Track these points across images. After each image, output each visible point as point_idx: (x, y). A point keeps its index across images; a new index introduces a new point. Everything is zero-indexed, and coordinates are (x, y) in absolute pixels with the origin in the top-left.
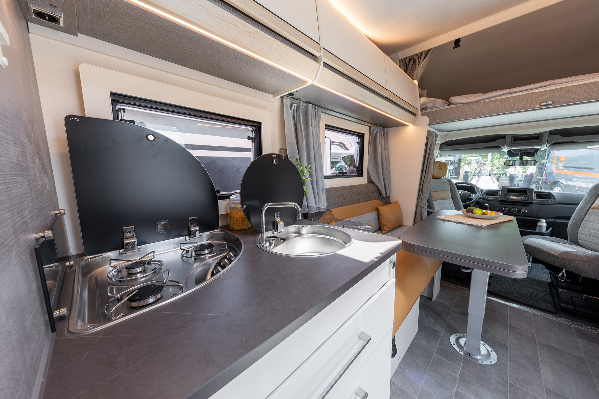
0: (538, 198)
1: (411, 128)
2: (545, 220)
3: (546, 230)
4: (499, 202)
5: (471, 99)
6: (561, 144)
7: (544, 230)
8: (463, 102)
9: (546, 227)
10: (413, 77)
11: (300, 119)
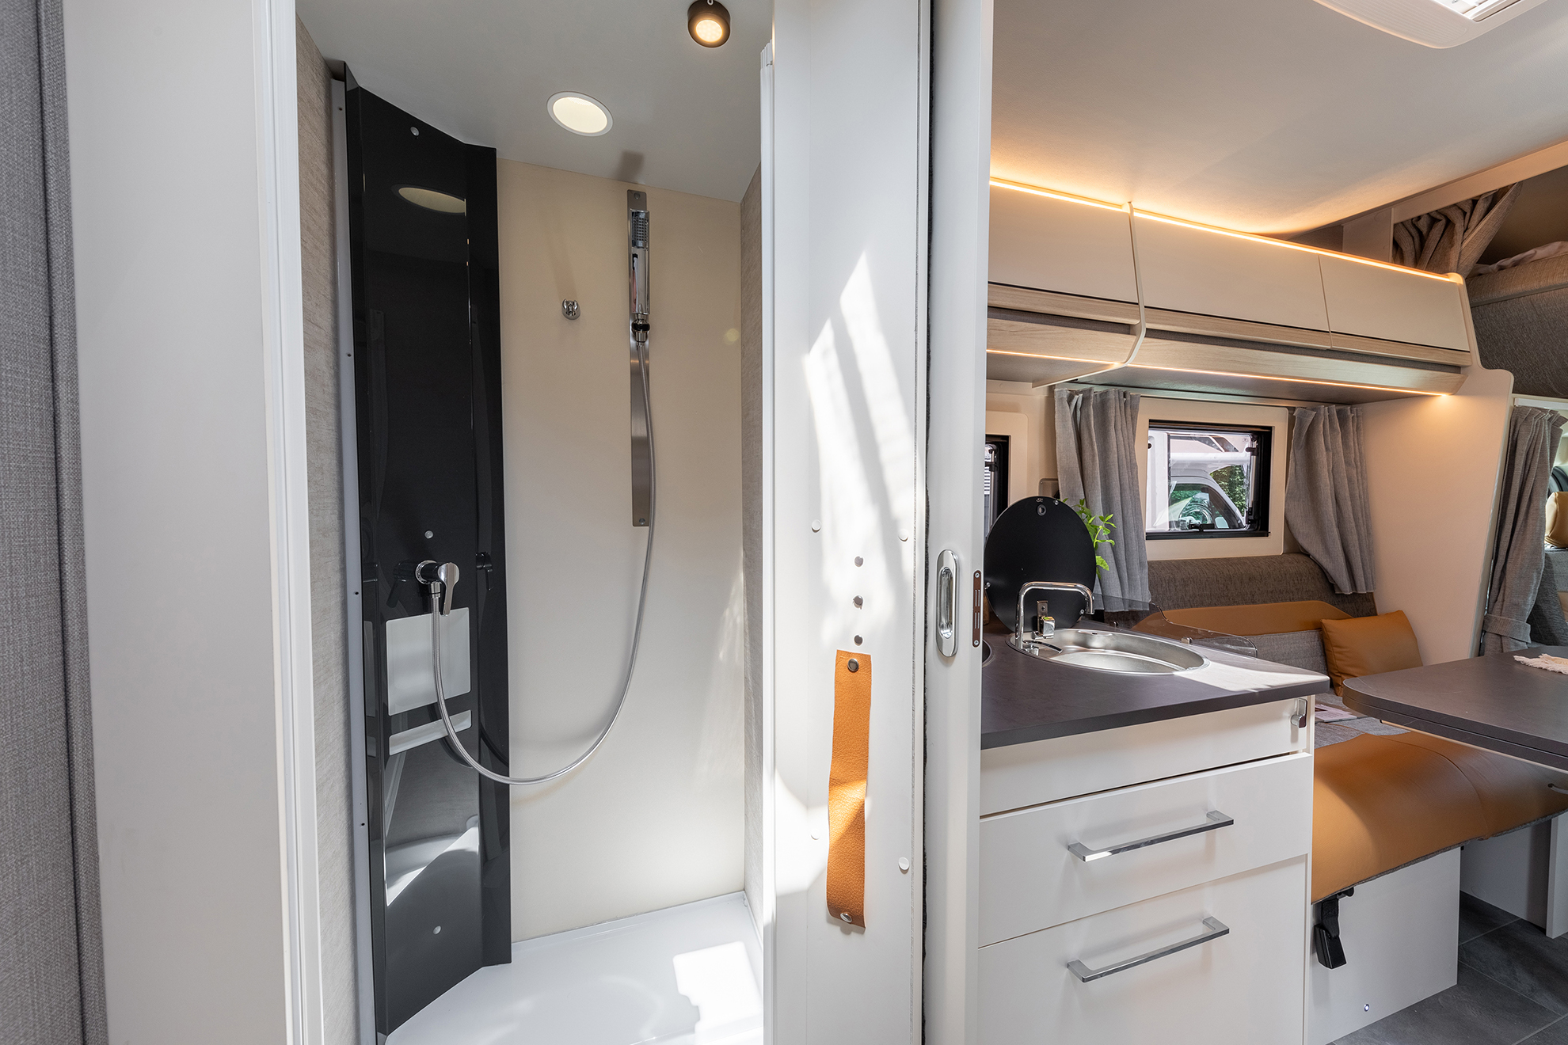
1: (1443, 402)
10: (1446, 267)
11: (1090, 423)
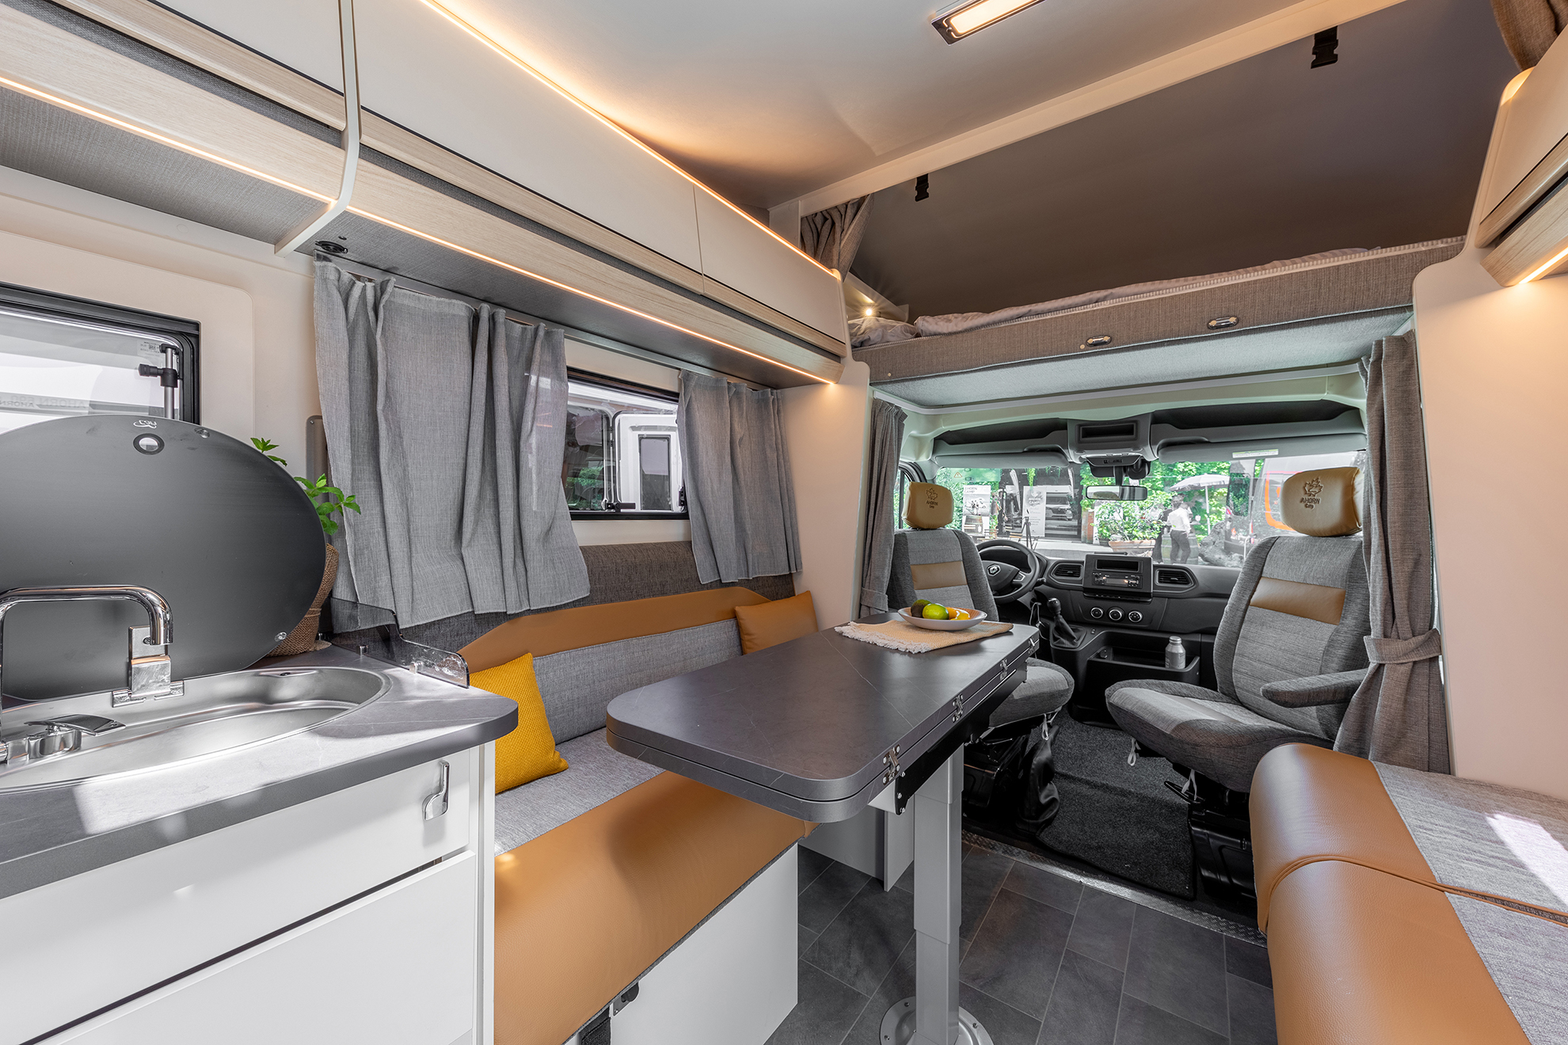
0: (1164, 582)
1: (832, 390)
2: (1180, 639)
3: (1187, 665)
4: (1084, 592)
5: (956, 325)
6: (1179, 446)
7: (1181, 665)
8: (940, 330)
9: (1184, 657)
10: (832, 262)
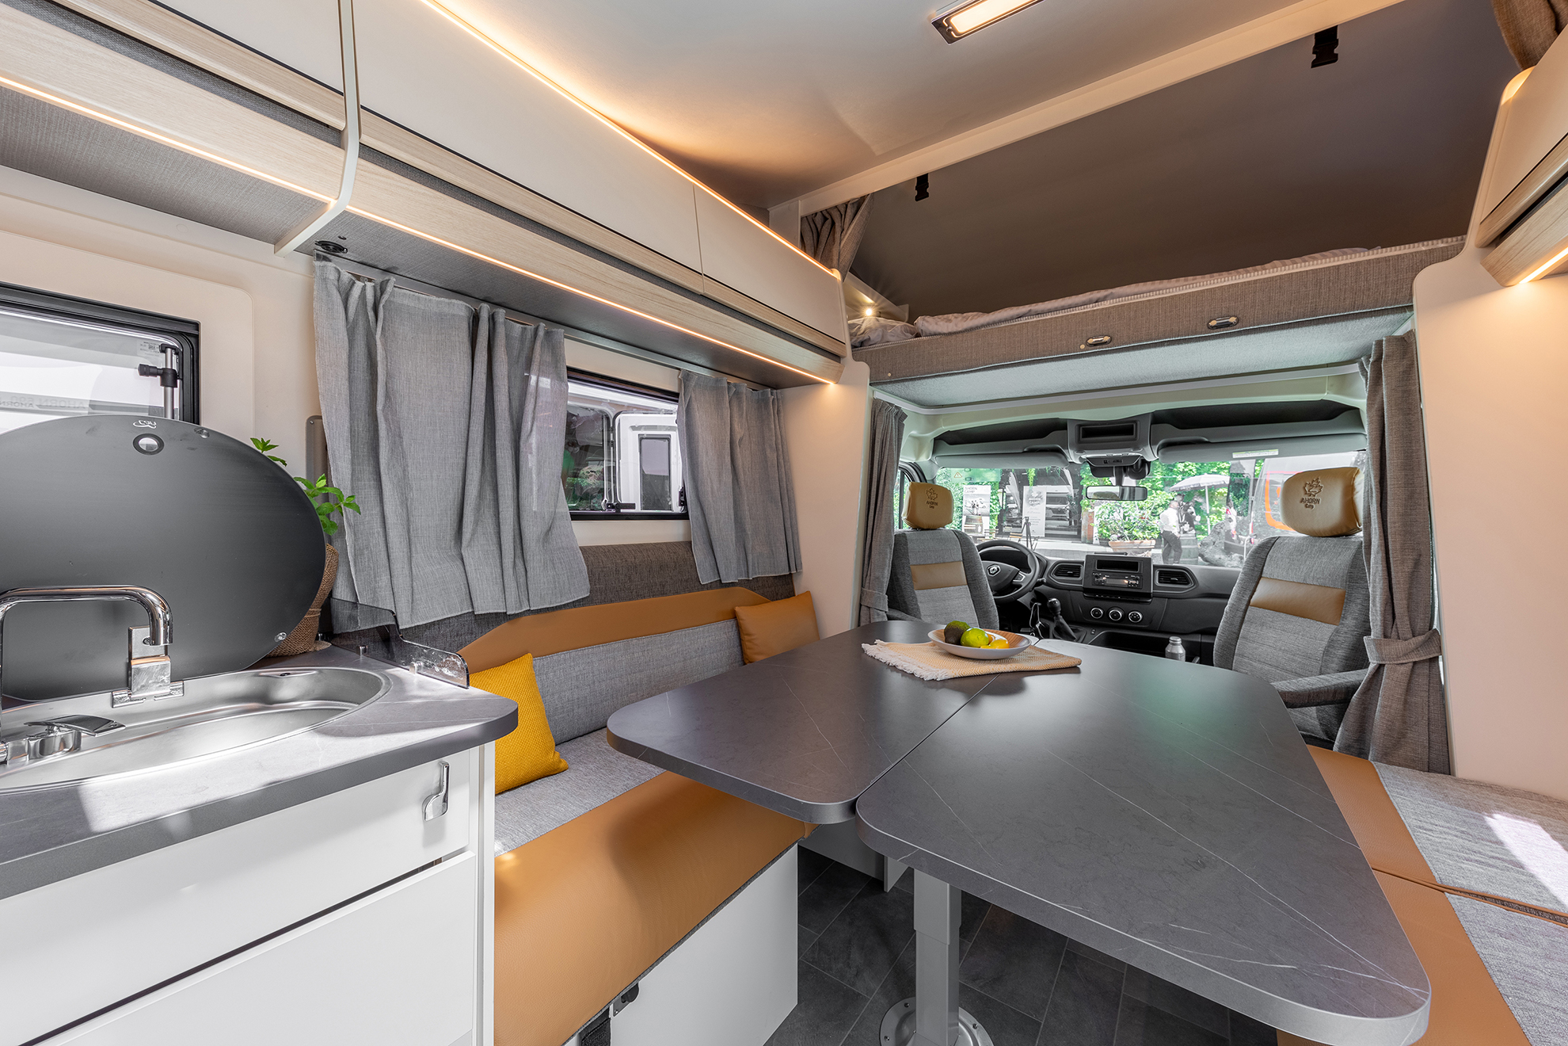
0: (1164, 583)
1: (832, 390)
2: (1179, 640)
4: (1084, 592)
5: (956, 325)
6: (1179, 447)
8: (940, 330)
10: (832, 262)
